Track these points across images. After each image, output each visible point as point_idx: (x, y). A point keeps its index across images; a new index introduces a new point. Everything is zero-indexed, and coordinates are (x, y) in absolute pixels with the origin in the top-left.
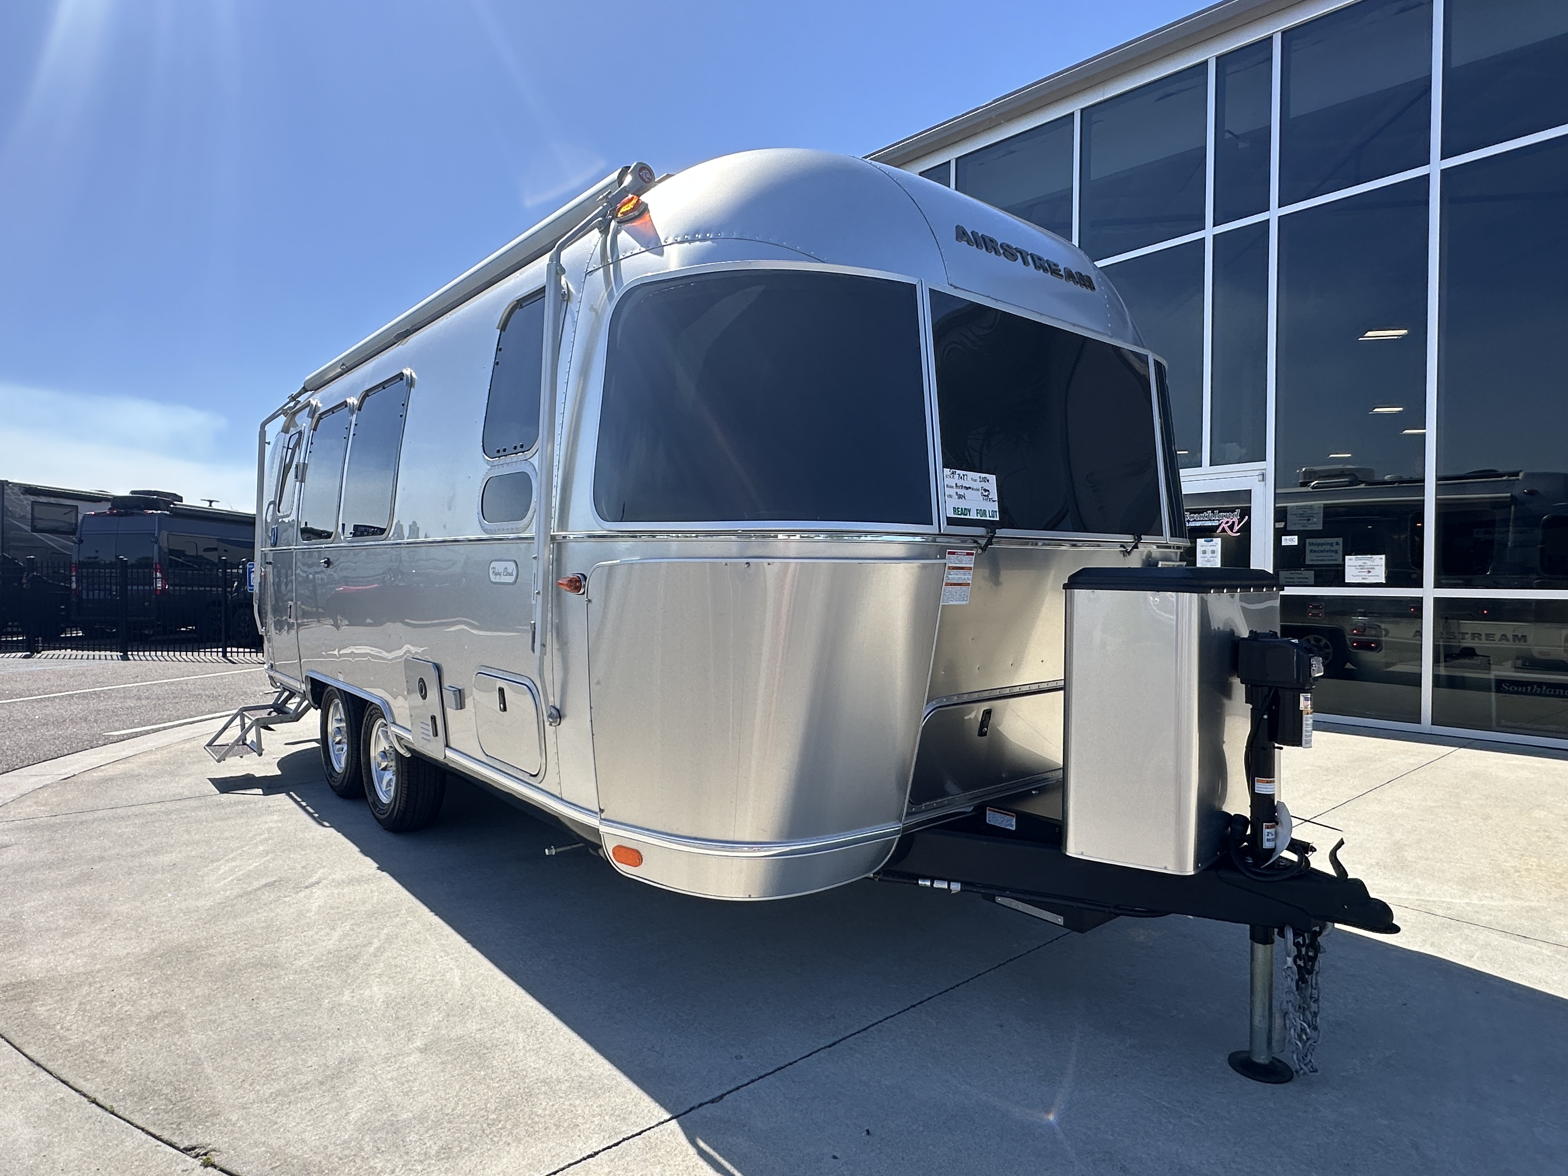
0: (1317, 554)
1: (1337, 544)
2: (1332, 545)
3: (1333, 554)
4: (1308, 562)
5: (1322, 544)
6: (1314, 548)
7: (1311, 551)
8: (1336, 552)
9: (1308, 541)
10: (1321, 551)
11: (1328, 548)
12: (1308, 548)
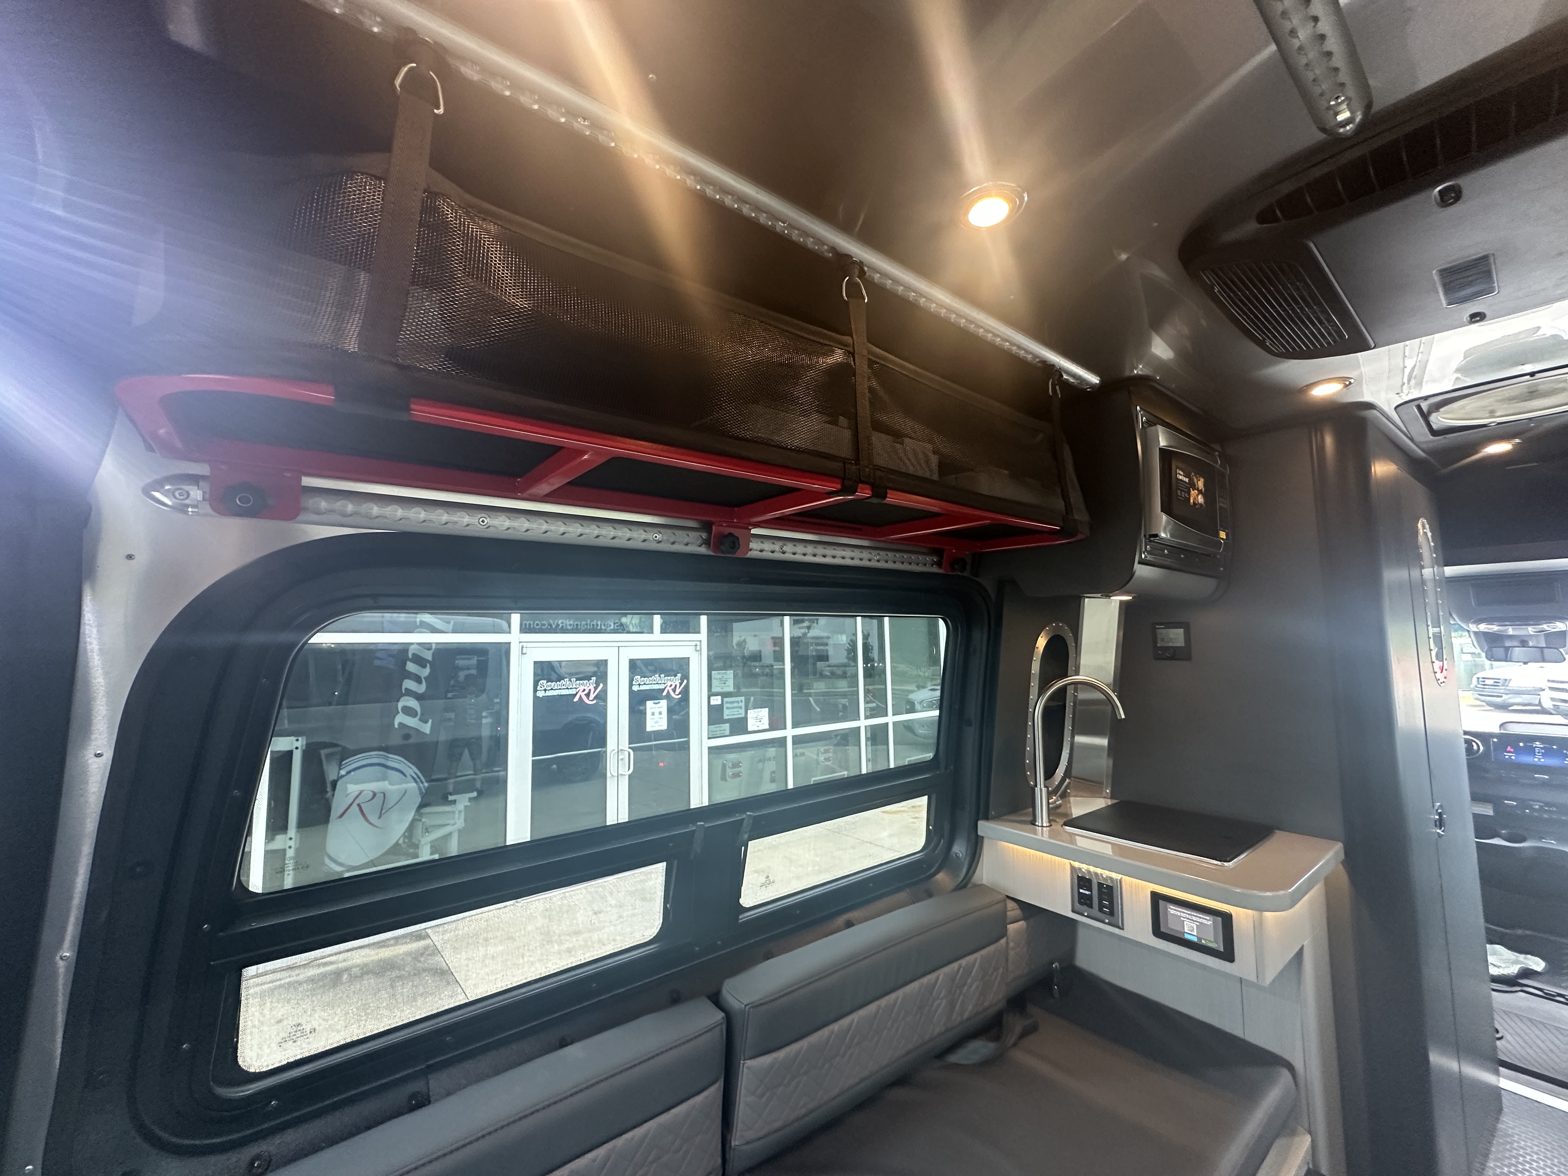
0: (730, 710)
1: (742, 701)
2: (738, 702)
3: (739, 709)
4: (726, 717)
5: (733, 702)
6: (729, 705)
7: (727, 708)
8: (741, 708)
9: (725, 700)
10: (733, 708)
11: (736, 705)
12: (725, 706)
